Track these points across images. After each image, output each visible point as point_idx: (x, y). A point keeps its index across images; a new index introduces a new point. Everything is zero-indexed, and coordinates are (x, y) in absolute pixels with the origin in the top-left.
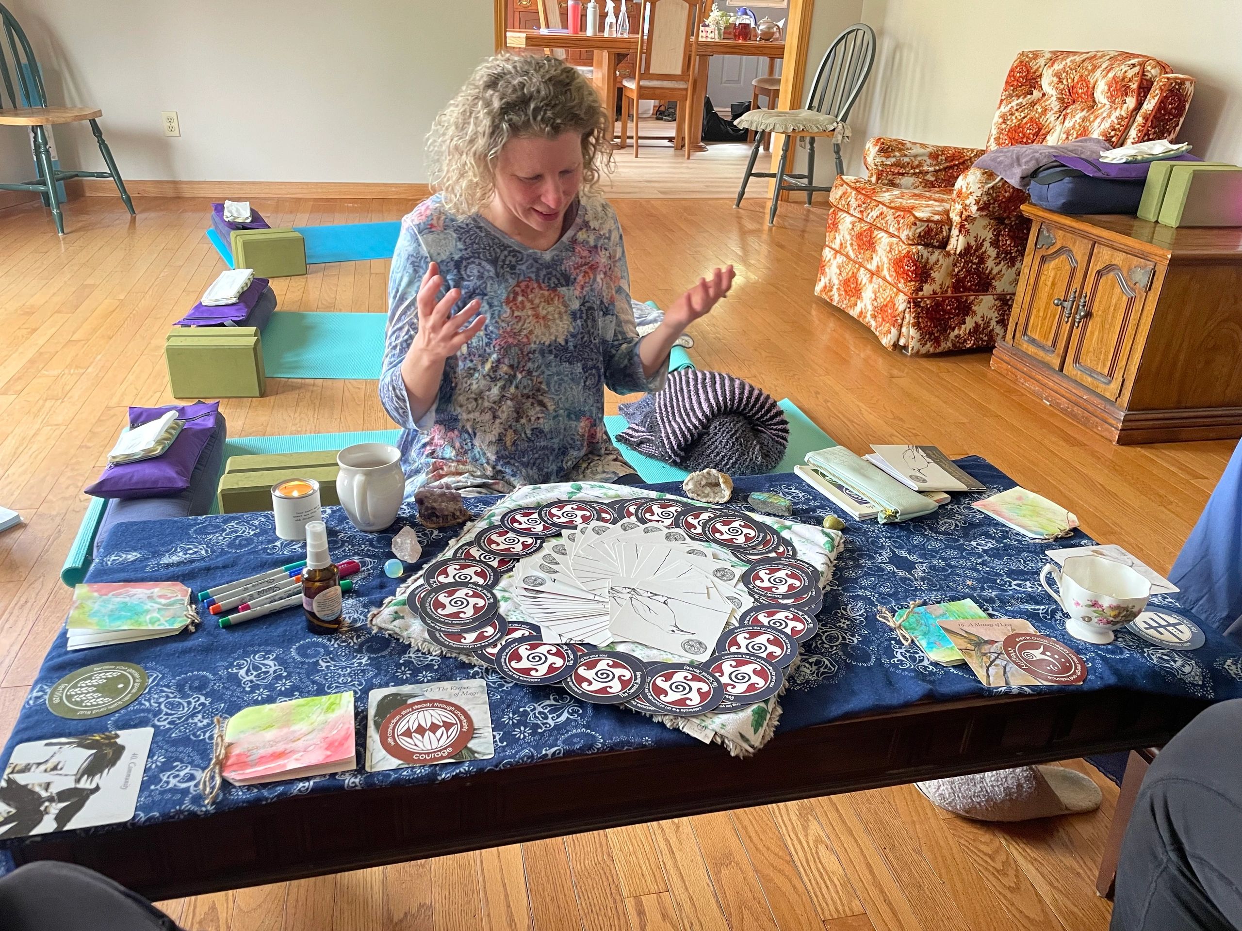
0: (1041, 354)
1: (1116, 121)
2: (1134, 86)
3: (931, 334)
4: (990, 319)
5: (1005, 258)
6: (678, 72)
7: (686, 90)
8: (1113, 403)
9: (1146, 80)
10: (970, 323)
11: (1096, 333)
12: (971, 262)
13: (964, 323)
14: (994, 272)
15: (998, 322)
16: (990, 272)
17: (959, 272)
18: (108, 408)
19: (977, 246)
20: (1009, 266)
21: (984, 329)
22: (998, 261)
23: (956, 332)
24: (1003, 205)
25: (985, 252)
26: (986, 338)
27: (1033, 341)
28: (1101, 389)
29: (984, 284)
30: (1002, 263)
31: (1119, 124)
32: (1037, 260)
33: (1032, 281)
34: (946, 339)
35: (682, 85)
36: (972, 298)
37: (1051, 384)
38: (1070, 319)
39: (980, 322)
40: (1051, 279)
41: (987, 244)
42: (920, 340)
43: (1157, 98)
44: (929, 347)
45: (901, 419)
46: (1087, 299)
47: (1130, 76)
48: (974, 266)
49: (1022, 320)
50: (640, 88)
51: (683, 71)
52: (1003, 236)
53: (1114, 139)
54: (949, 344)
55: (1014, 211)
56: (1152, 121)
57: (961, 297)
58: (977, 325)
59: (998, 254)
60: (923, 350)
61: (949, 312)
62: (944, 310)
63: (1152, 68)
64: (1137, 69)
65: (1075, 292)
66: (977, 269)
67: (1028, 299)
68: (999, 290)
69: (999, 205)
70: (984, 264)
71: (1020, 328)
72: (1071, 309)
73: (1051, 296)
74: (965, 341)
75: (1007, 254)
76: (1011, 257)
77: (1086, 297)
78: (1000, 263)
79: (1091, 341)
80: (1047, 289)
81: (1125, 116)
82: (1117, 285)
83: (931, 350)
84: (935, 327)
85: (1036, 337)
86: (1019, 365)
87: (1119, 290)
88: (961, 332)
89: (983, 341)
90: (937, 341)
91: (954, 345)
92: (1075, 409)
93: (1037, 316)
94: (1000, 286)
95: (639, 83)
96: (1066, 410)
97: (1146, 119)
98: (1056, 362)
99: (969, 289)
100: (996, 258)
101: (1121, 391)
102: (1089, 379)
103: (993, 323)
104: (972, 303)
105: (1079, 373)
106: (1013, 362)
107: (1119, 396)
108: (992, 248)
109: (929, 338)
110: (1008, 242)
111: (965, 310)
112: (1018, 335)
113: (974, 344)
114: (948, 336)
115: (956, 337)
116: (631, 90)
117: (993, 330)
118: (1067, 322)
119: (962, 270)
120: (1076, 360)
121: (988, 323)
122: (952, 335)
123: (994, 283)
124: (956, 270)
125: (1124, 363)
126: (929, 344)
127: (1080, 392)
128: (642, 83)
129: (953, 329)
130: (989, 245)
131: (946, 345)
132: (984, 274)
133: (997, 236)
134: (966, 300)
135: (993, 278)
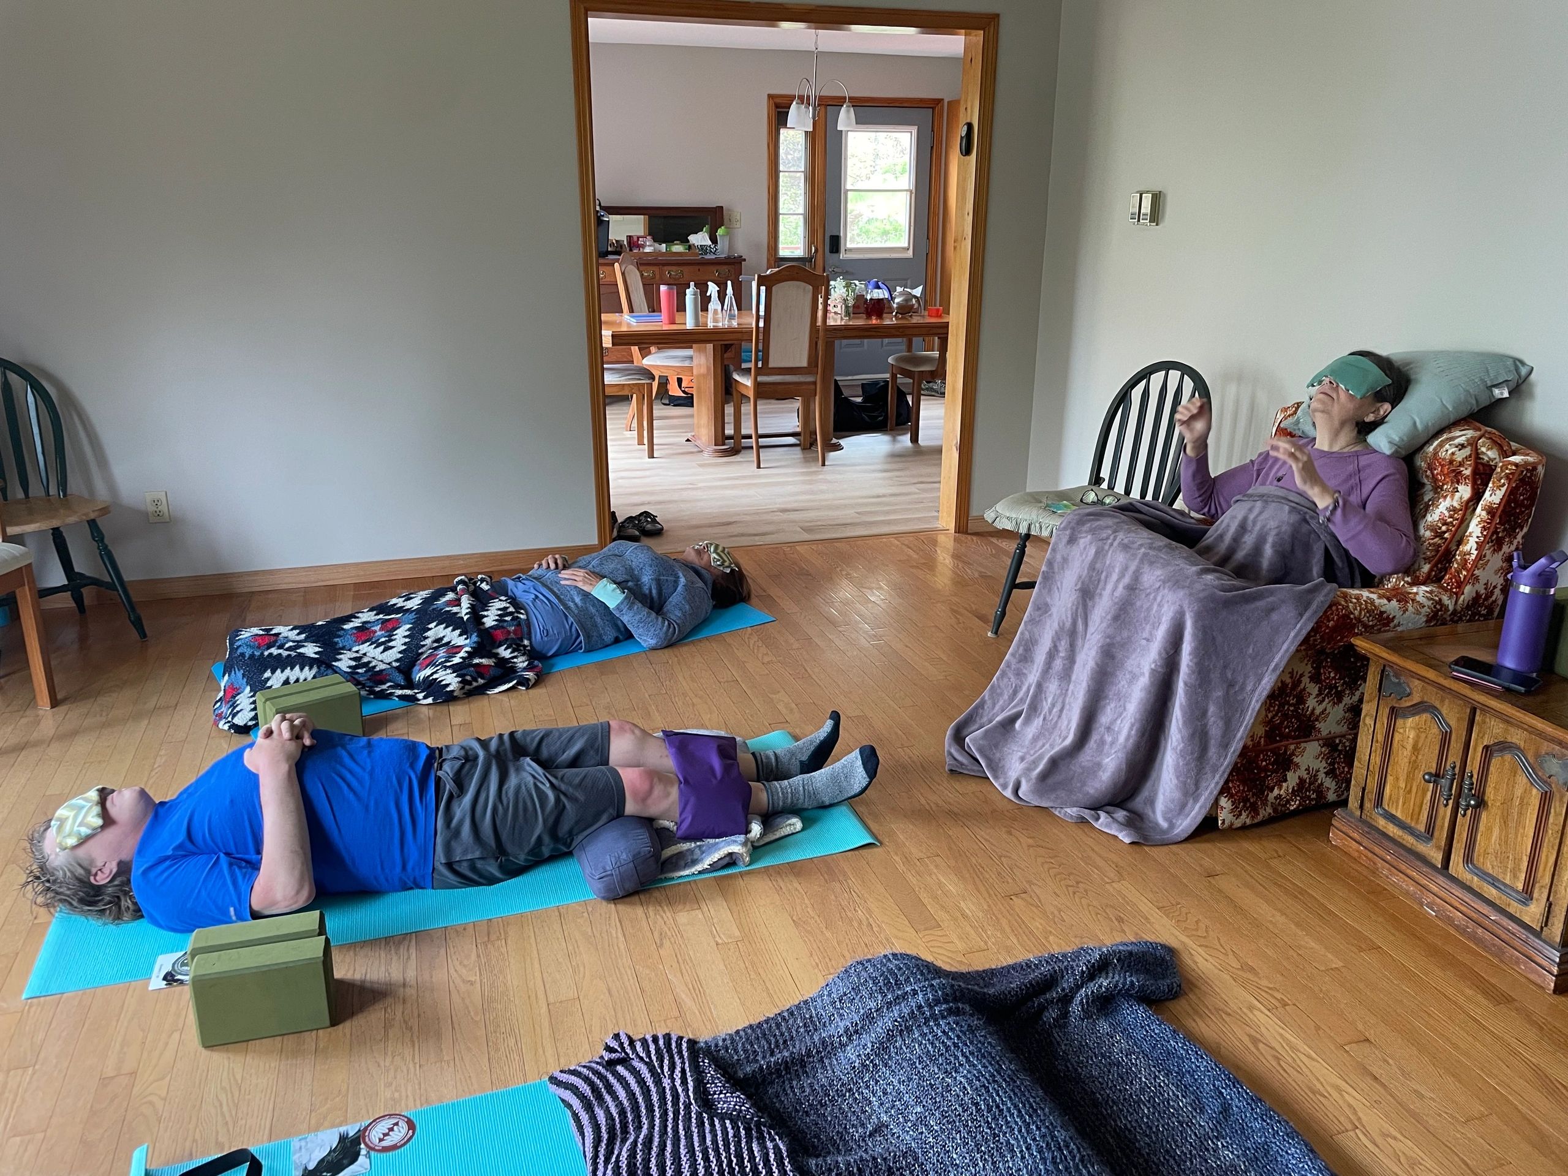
0: (1409, 840)
1: (1447, 514)
2: (1467, 472)
3: (1245, 800)
4: (1318, 771)
5: (1329, 695)
6: (804, 363)
7: (815, 383)
8: (1538, 934)
9: (1483, 464)
10: (1292, 779)
11: (1496, 832)
12: (1288, 703)
13: (1286, 781)
14: (1317, 712)
15: (1327, 774)
16: (1313, 712)
17: (1273, 717)
18: (105, 1081)
19: (1293, 683)
20: (1334, 703)
21: (1310, 784)
22: (1320, 698)
23: (1276, 792)
24: (1326, 636)
25: (1304, 689)
26: (1314, 796)
27: (1391, 818)
28: (1514, 908)
29: (1306, 728)
30: (1327, 700)
31: (1450, 517)
32: (1385, 712)
33: (1380, 737)
34: (1265, 802)
35: (810, 379)
36: (1292, 747)
37: (1435, 889)
38: (1451, 802)
39: (1306, 776)
40: (1411, 741)
41: (1306, 680)
42: (1232, 811)
43: (1504, 489)
44: (1245, 818)
45: (1252, 970)
46: (1474, 780)
47: (1459, 459)
48: (1291, 708)
49: (1372, 785)
50: (758, 385)
51: (809, 363)
52: (1324, 667)
53: (1446, 535)
54: (1269, 810)
55: (1340, 641)
56: (1500, 517)
57: (1279, 748)
58: (1302, 781)
59: (1320, 690)
60: (1238, 823)
61: (1266, 769)
62: (1259, 767)
63: (1488, 449)
64: (1467, 451)
65: (1454, 768)
66: (1296, 710)
67: (1376, 759)
68: (1324, 733)
69: (1322, 637)
70: (1304, 704)
71: (1371, 796)
72: (1451, 789)
73: (1414, 765)
74: (1288, 802)
75: (1331, 689)
76: (1337, 691)
77: (1472, 776)
78: (1323, 700)
79: (1489, 839)
80: (1407, 752)
81: (1458, 507)
82: (1519, 771)
83: (1248, 822)
84: (1249, 791)
85: (1399, 814)
86: (1377, 850)
87: (1525, 780)
88: (1282, 792)
89: (1311, 800)
90: (1254, 809)
91: (1275, 810)
92: (1480, 931)
93: (1396, 786)
94: (1326, 727)
95: (756, 379)
96: (1465, 931)
97: (1491, 511)
98: (1437, 858)
99: (1287, 737)
100: (1318, 696)
101: (1548, 918)
102: (1494, 891)
103: (1321, 776)
104: (1293, 754)
105: (1475, 878)
106: (1366, 842)
107: (1546, 925)
108: (1312, 685)
109: (1244, 806)
110: (1332, 675)
111: (1285, 763)
112: (1368, 805)
113: (1300, 804)
114: (1266, 799)
115: (1276, 798)
116: (746, 386)
117: (1322, 784)
118: (1446, 805)
119: (1276, 715)
120: (1468, 858)
121: (1315, 777)
122: (1272, 796)
123: (1318, 725)
124: (1270, 715)
125: (1547, 880)
126: (1244, 815)
127: (1485, 909)
128: (759, 379)
129: (1272, 790)
130: (1308, 680)
131: (1265, 812)
132: (1305, 715)
133: (1317, 669)
134: (1286, 751)
135: (1317, 720)
